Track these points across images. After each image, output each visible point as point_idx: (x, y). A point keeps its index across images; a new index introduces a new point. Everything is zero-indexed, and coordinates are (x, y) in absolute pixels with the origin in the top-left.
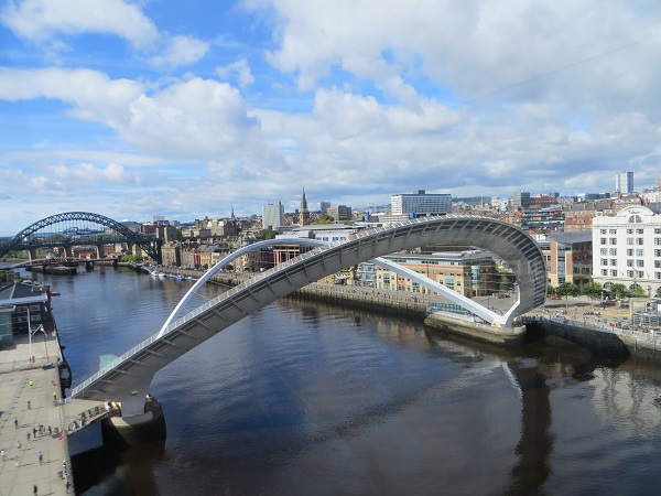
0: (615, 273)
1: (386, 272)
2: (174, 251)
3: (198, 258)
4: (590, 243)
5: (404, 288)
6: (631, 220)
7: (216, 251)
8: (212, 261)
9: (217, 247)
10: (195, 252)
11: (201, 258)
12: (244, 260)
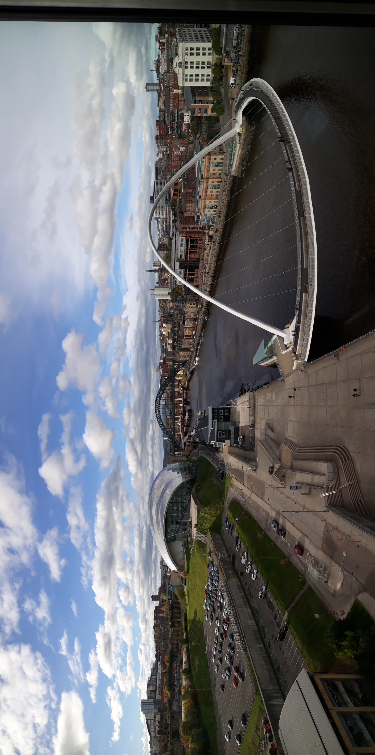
0: (208, 75)
1: (207, 206)
2: (181, 353)
3: (188, 337)
4: (191, 87)
5: (217, 195)
6: (180, 67)
7: (184, 324)
8: (190, 327)
9: (181, 323)
10: (183, 338)
11: (187, 334)
12: (191, 306)
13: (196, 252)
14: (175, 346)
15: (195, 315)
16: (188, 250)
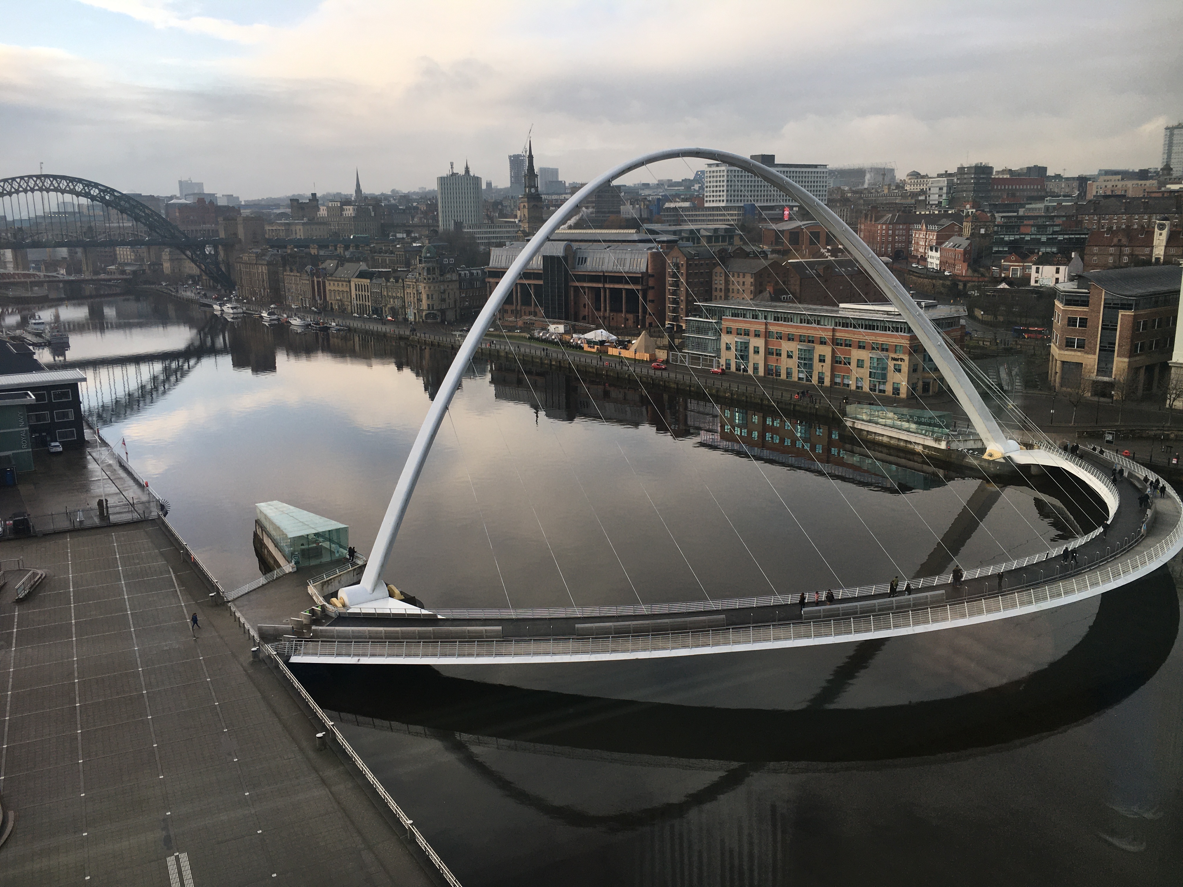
1: (743, 339)
2: (264, 269)
3: (321, 288)
7: (362, 275)
8: (354, 296)
9: (363, 266)
10: (312, 275)
11: (328, 288)
12: (424, 297)
13: (598, 309)
14: (285, 247)
15: (394, 312)
16: (605, 282)
